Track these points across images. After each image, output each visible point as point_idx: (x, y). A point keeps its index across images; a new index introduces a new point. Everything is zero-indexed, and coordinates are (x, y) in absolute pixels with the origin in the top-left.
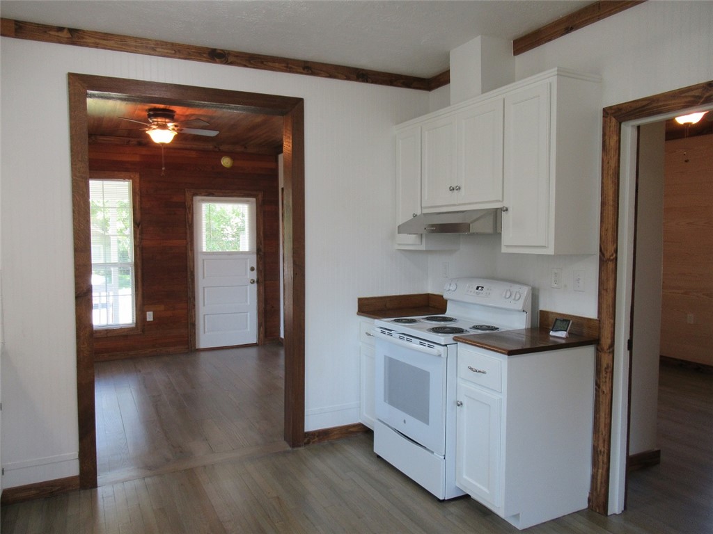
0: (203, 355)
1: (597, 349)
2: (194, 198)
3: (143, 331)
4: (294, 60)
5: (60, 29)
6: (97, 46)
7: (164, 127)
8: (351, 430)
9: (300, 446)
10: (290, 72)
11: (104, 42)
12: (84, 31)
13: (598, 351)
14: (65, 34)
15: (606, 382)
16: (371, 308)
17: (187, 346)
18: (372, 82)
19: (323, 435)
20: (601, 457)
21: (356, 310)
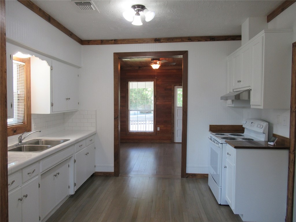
0: (176, 145)
1: (289, 152)
2: (175, 87)
3: (156, 134)
4: (185, 37)
5: (112, 40)
6: (121, 43)
7: (156, 63)
8: (206, 176)
9: (184, 178)
10: (183, 42)
11: (123, 42)
12: (118, 40)
13: (290, 152)
14: (113, 41)
15: (291, 167)
16: (215, 129)
17: (171, 141)
18: (217, 41)
19: (194, 175)
20: (289, 201)
21: (209, 129)
